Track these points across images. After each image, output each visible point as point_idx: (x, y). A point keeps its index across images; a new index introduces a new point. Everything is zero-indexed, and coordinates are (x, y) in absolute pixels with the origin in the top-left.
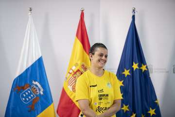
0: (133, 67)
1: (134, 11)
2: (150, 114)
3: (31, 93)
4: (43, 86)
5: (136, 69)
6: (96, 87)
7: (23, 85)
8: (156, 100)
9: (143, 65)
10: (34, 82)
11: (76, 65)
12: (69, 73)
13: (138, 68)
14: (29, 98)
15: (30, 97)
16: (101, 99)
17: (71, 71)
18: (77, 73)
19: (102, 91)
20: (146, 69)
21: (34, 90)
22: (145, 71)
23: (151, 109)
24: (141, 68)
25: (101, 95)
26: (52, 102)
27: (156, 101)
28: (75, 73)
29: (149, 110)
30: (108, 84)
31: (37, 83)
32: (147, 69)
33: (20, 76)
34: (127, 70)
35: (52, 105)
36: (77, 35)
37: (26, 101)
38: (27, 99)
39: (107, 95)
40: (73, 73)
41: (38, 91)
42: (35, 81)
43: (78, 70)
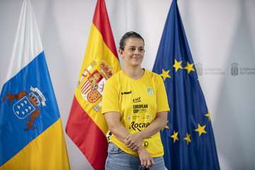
0: (174, 66)
2: (198, 132)
3: (28, 104)
4: (46, 95)
5: (179, 69)
6: (130, 94)
7: (17, 92)
8: (207, 113)
9: (188, 64)
10: (32, 89)
11: (93, 64)
12: (83, 75)
13: (181, 67)
14: (25, 112)
15: (27, 110)
16: (136, 111)
17: (86, 73)
18: (95, 75)
19: (138, 100)
20: (193, 70)
21: (33, 100)
22: (191, 71)
23: (199, 126)
24: (186, 68)
25: (136, 106)
26: (59, 116)
27: (207, 115)
28: (92, 75)
29: (197, 128)
30: (149, 90)
31: (36, 90)
32: (195, 69)
33: (13, 80)
34: (166, 70)
36: (94, 21)
37: (21, 115)
38: (23, 113)
39: (146, 106)
40: (88, 76)
41: (38, 101)
42: (34, 87)
43: (96, 72)
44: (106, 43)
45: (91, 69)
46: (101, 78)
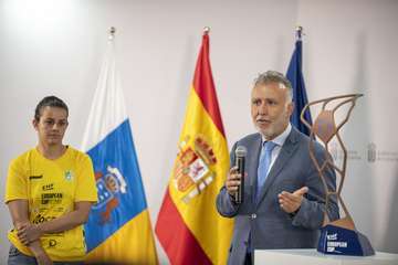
1: (299, 32)
3: (104, 190)
6: (40, 179)
10: (110, 169)
11: (188, 138)
15: (102, 197)
16: (45, 202)
18: (188, 155)
19: (50, 187)
25: (47, 196)
26: (146, 206)
28: (185, 154)
31: (115, 171)
35: (144, 212)
36: (194, 83)
40: (181, 155)
41: (117, 186)
42: (113, 167)
43: (190, 150)
44: (208, 111)
45: (184, 146)
46: (195, 158)
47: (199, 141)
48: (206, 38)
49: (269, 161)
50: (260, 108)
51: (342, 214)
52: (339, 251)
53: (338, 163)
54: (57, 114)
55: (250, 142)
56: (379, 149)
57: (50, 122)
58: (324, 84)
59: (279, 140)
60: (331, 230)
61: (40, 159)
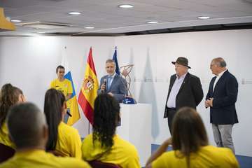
35: (75, 96)
47: (89, 77)
48: (91, 49)
49: (110, 82)
50: (109, 69)
51: (129, 94)
52: (129, 103)
53: (128, 81)
54: (62, 70)
55: (105, 77)
56: (137, 79)
57: (61, 72)
58: (122, 63)
59: (113, 76)
60: (127, 98)
61: (58, 81)
